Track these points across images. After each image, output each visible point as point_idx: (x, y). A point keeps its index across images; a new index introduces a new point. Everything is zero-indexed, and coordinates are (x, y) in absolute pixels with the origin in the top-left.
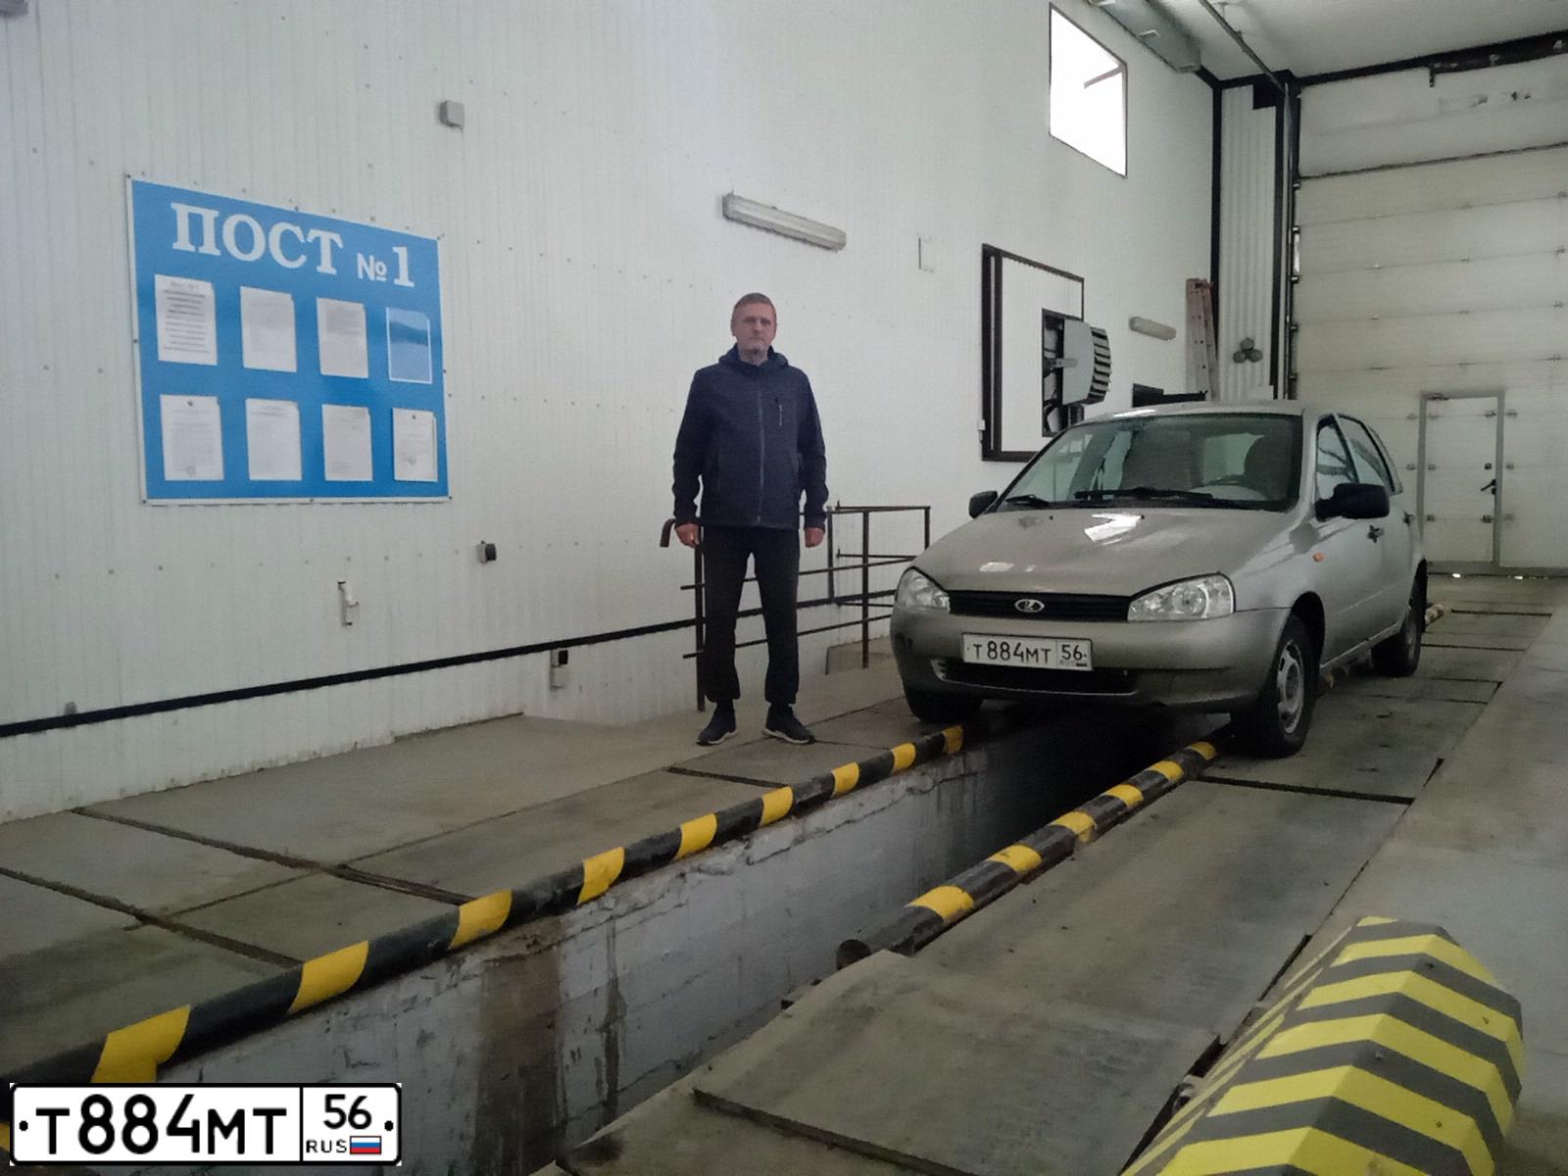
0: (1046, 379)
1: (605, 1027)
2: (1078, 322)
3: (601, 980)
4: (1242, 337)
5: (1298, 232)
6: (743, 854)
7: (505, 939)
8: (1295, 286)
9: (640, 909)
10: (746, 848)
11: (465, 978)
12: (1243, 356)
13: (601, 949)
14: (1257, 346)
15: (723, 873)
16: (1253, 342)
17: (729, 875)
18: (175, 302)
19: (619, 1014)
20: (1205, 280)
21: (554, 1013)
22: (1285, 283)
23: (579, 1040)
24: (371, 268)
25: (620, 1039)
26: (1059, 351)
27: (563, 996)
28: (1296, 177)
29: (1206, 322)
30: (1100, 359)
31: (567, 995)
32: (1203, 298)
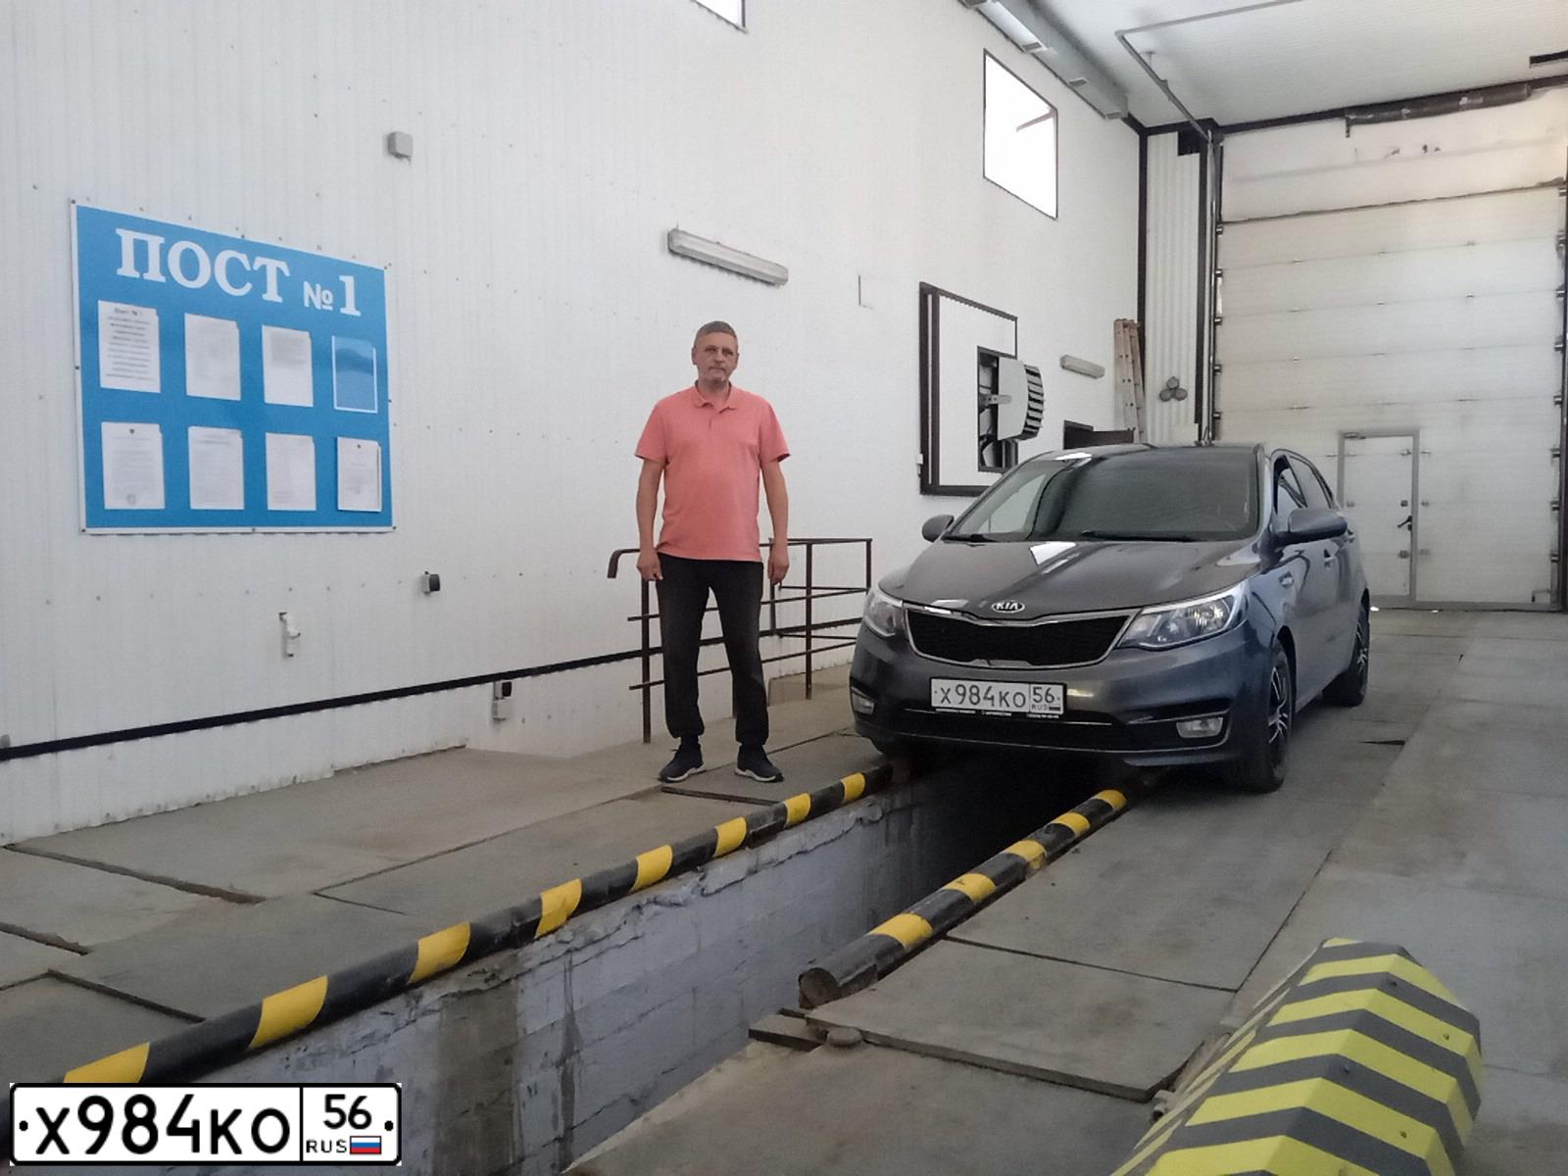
0: (982, 415)
1: (562, 1062)
2: (1012, 360)
3: (558, 1014)
4: (1167, 378)
5: (1220, 275)
6: (698, 886)
7: (464, 973)
8: (1218, 327)
9: (595, 942)
10: (701, 879)
11: (424, 1014)
12: (1168, 395)
13: (558, 983)
14: (1182, 385)
15: (677, 905)
16: (1178, 381)
17: (685, 906)
18: (119, 329)
19: (575, 1049)
20: (1132, 321)
21: (511, 1047)
22: (1208, 323)
23: (536, 1076)
24: (316, 297)
25: (576, 1074)
26: (994, 388)
27: (520, 1031)
28: (1219, 221)
29: (1133, 362)
30: (1034, 396)
31: (525, 1030)
32: (1131, 337)
